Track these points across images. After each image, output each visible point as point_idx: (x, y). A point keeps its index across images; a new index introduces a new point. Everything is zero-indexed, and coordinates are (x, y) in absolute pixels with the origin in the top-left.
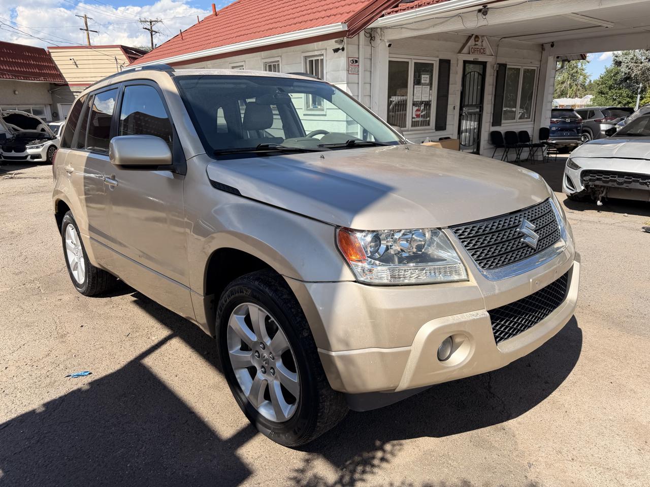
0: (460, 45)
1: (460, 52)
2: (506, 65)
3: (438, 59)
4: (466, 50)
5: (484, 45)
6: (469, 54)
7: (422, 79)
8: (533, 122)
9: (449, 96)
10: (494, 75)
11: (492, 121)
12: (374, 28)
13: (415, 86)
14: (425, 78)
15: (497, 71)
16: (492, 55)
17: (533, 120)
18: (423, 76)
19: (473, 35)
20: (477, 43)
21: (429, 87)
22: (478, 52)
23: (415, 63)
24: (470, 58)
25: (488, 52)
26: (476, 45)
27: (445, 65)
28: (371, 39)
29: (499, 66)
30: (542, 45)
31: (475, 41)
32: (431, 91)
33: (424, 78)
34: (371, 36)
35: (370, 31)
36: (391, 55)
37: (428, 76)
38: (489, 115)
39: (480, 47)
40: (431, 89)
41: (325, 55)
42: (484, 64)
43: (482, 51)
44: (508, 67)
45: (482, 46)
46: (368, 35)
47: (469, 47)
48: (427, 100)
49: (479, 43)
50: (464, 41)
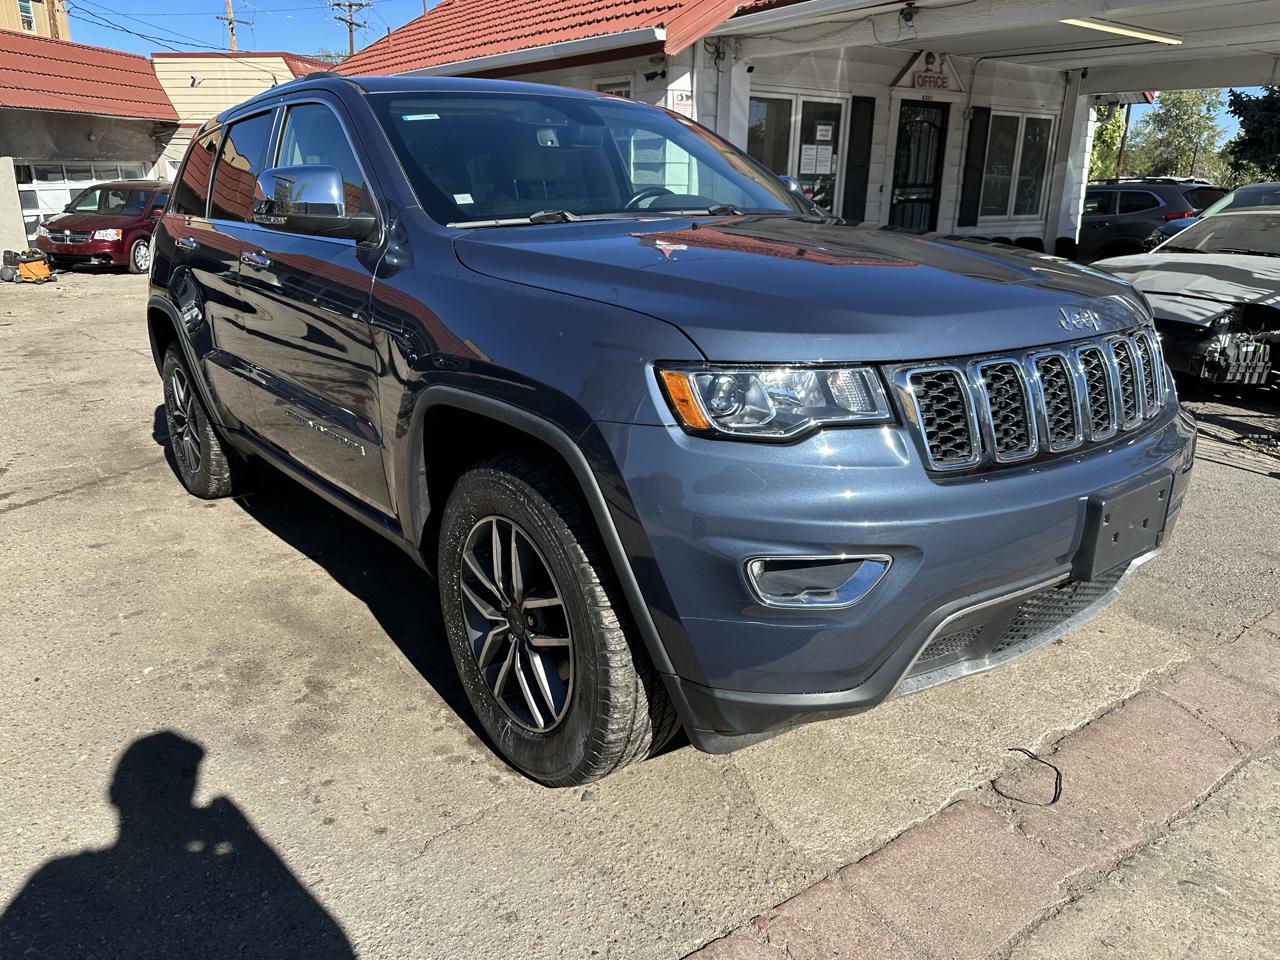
0: (897, 70)
1: (894, 83)
2: (989, 109)
3: (849, 96)
4: (906, 79)
5: (945, 71)
6: (914, 87)
7: (818, 133)
8: (1043, 222)
9: (871, 166)
10: (964, 129)
11: (957, 216)
12: (724, 37)
13: (804, 146)
14: (823, 132)
15: (971, 122)
16: (961, 91)
17: (1044, 217)
18: (819, 127)
19: (922, 51)
20: (930, 66)
21: (831, 148)
22: (932, 84)
23: (804, 102)
24: (916, 95)
25: (952, 84)
26: (927, 70)
27: (864, 107)
28: (718, 57)
29: (975, 113)
30: (1067, 73)
31: (928, 63)
32: (835, 156)
33: (821, 130)
34: (717, 50)
35: (715, 41)
36: (754, 87)
37: (830, 128)
38: (952, 204)
39: (936, 75)
40: (835, 152)
41: (632, 83)
42: (945, 107)
43: (940, 83)
44: (993, 113)
45: (941, 73)
46: (712, 49)
47: (914, 74)
48: (827, 172)
49: (935, 67)
50: (903, 63)
